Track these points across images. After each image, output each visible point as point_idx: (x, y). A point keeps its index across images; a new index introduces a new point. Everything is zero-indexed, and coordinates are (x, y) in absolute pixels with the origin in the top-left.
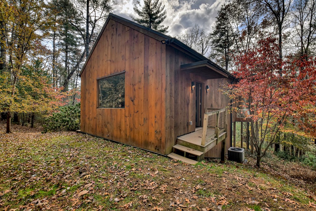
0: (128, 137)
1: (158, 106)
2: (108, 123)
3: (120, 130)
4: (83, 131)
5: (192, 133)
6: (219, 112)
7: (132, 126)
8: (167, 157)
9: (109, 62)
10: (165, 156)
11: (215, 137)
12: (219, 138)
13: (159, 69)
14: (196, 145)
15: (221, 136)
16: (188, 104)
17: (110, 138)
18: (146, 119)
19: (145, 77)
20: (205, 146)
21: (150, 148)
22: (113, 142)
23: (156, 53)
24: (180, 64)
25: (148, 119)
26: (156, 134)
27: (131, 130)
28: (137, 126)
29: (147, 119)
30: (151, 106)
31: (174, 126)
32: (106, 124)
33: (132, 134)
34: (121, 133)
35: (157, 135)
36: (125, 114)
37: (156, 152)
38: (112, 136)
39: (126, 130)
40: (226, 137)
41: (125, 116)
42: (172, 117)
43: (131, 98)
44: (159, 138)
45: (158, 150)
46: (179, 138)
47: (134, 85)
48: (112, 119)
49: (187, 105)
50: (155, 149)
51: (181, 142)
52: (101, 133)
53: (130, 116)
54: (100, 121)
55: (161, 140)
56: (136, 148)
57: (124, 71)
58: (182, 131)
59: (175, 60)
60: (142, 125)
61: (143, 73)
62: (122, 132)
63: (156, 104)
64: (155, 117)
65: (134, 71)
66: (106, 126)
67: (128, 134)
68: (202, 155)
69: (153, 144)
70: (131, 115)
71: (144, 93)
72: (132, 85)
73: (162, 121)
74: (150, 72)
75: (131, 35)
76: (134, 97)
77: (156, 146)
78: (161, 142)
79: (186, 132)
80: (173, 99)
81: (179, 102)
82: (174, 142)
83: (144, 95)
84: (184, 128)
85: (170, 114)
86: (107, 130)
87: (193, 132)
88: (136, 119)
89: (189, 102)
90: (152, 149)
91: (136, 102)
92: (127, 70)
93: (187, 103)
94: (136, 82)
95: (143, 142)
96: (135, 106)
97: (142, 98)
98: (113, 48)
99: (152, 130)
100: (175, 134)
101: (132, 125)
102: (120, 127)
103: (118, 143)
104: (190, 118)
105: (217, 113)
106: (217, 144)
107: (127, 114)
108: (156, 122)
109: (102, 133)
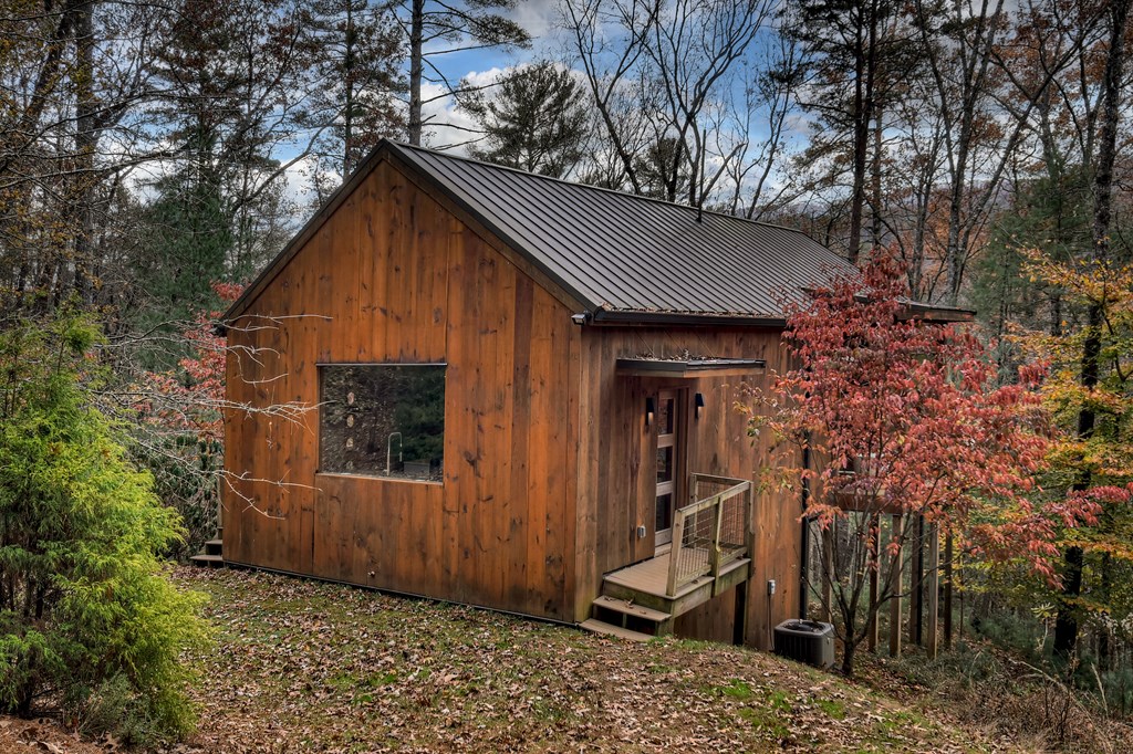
0: (452, 578)
1: (557, 488)
2: (371, 530)
3: (424, 556)
4: (235, 557)
5: (644, 564)
6: (723, 499)
7: (470, 542)
8: (579, 628)
9: (379, 314)
10: (574, 627)
11: (709, 575)
12: (721, 577)
13: (560, 382)
14: (654, 596)
15: (731, 573)
16: (634, 473)
17: (381, 583)
18: (517, 522)
19: (516, 397)
20: (674, 598)
21: (528, 607)
22: (393, 595)
23: (553, 335)
24: (614, 358)
25: (525, 521)
26: (548, 567)
27: (466, 553)
28: (486, 541)
29: (521, 523)
30: (535, 483)
31: (595, 542)
32: (364, 534)
33: (471, 567)
34: (425, 564)
35: (552, 571)
36: (444, 502)
37: (550, 616)
38: (388, 577)
39: (446, 554)
40: (749, 577)
41: (444, 509)
42: (593, 519)
43: (467, 454)
44: (557, 579)
45: (555, 611)
46: (608, 578)
47: (478, 414)
48: (388, 516)
49: (632, 476)
50: (546, 608)
51: (614, 589)
52: (338, 567)
53: (462, 510)
54: (335, 521)
55: (563, 582)
56: (483, 610)
57: (442, 360)
58: (617, 556)
59: (603, 352)
60: (506, 538)
61: (512, 382)
62: (430, 562)
63: (551, 481)
64: (548, 517)
65: (478, 370)
66: (362, 543)
67: (454, 569)
68: (666, 620)
69: (539, 594)
70: (465, 508)
71: (513, 446)
72: (470, 411)
73: (566, 530)
74: (534, 385)
75: (470, 253)
76: (478, 450)
77: (550, 601)
78: (563, 588)
79: (628, 561)
80: (596, 464)
81: (611, 470)
82: (594, 590)
83: (513, 450)
84: (622, 550)
85: (589, 510)
86: (365, 554)
87: (646, 560)
88: (484, 522)
89: (637, 465)
90: (538, 610)
91: (485, 467)
92: (454, 359)
93: (632, 468)
94: (487, 405)
95: (506, 589)
96: (480, 480)
97: (508, 458)
98: (397, 270)
99: (536, 556)
100: (599, 566)
101: (471, 537)
102: (422, 544)
103: (414, 599)
104: (638, 516)
105: (716, 502)
106: (712, 596)
107: (452, 503)
108: (549, 532)
109: (342, 565)
